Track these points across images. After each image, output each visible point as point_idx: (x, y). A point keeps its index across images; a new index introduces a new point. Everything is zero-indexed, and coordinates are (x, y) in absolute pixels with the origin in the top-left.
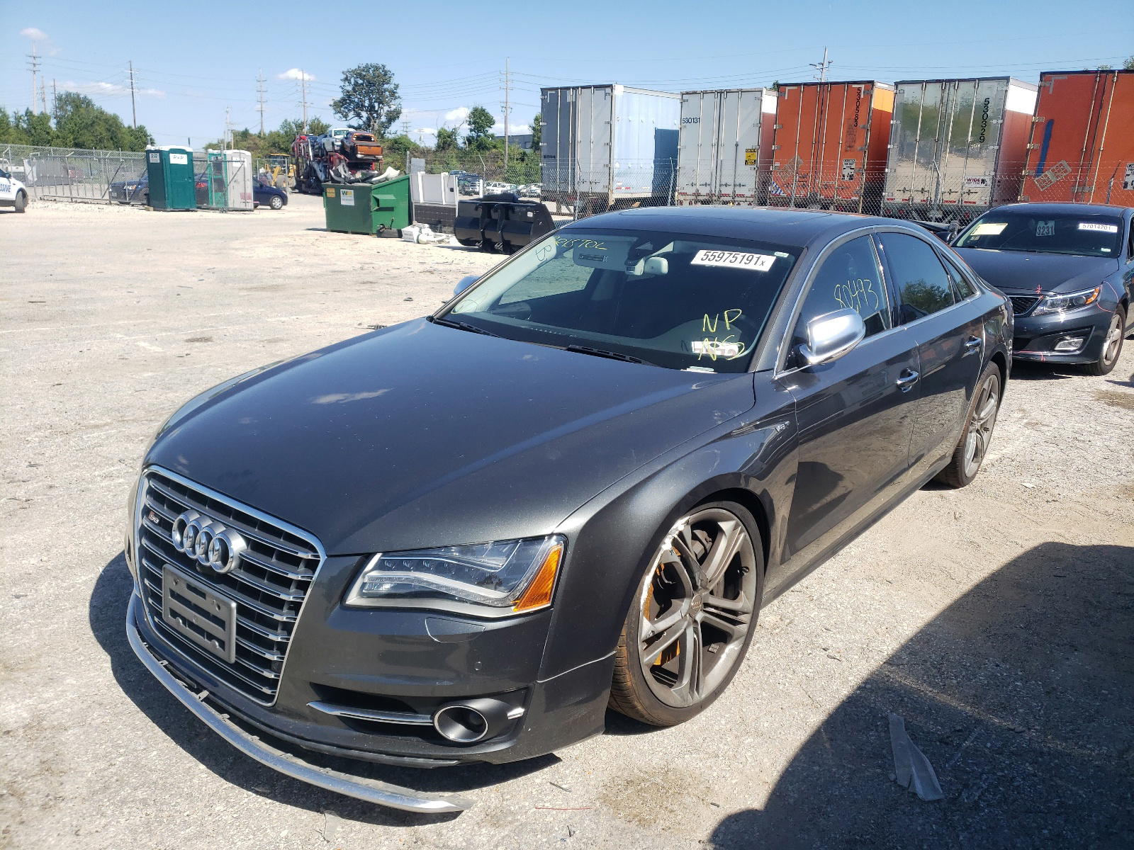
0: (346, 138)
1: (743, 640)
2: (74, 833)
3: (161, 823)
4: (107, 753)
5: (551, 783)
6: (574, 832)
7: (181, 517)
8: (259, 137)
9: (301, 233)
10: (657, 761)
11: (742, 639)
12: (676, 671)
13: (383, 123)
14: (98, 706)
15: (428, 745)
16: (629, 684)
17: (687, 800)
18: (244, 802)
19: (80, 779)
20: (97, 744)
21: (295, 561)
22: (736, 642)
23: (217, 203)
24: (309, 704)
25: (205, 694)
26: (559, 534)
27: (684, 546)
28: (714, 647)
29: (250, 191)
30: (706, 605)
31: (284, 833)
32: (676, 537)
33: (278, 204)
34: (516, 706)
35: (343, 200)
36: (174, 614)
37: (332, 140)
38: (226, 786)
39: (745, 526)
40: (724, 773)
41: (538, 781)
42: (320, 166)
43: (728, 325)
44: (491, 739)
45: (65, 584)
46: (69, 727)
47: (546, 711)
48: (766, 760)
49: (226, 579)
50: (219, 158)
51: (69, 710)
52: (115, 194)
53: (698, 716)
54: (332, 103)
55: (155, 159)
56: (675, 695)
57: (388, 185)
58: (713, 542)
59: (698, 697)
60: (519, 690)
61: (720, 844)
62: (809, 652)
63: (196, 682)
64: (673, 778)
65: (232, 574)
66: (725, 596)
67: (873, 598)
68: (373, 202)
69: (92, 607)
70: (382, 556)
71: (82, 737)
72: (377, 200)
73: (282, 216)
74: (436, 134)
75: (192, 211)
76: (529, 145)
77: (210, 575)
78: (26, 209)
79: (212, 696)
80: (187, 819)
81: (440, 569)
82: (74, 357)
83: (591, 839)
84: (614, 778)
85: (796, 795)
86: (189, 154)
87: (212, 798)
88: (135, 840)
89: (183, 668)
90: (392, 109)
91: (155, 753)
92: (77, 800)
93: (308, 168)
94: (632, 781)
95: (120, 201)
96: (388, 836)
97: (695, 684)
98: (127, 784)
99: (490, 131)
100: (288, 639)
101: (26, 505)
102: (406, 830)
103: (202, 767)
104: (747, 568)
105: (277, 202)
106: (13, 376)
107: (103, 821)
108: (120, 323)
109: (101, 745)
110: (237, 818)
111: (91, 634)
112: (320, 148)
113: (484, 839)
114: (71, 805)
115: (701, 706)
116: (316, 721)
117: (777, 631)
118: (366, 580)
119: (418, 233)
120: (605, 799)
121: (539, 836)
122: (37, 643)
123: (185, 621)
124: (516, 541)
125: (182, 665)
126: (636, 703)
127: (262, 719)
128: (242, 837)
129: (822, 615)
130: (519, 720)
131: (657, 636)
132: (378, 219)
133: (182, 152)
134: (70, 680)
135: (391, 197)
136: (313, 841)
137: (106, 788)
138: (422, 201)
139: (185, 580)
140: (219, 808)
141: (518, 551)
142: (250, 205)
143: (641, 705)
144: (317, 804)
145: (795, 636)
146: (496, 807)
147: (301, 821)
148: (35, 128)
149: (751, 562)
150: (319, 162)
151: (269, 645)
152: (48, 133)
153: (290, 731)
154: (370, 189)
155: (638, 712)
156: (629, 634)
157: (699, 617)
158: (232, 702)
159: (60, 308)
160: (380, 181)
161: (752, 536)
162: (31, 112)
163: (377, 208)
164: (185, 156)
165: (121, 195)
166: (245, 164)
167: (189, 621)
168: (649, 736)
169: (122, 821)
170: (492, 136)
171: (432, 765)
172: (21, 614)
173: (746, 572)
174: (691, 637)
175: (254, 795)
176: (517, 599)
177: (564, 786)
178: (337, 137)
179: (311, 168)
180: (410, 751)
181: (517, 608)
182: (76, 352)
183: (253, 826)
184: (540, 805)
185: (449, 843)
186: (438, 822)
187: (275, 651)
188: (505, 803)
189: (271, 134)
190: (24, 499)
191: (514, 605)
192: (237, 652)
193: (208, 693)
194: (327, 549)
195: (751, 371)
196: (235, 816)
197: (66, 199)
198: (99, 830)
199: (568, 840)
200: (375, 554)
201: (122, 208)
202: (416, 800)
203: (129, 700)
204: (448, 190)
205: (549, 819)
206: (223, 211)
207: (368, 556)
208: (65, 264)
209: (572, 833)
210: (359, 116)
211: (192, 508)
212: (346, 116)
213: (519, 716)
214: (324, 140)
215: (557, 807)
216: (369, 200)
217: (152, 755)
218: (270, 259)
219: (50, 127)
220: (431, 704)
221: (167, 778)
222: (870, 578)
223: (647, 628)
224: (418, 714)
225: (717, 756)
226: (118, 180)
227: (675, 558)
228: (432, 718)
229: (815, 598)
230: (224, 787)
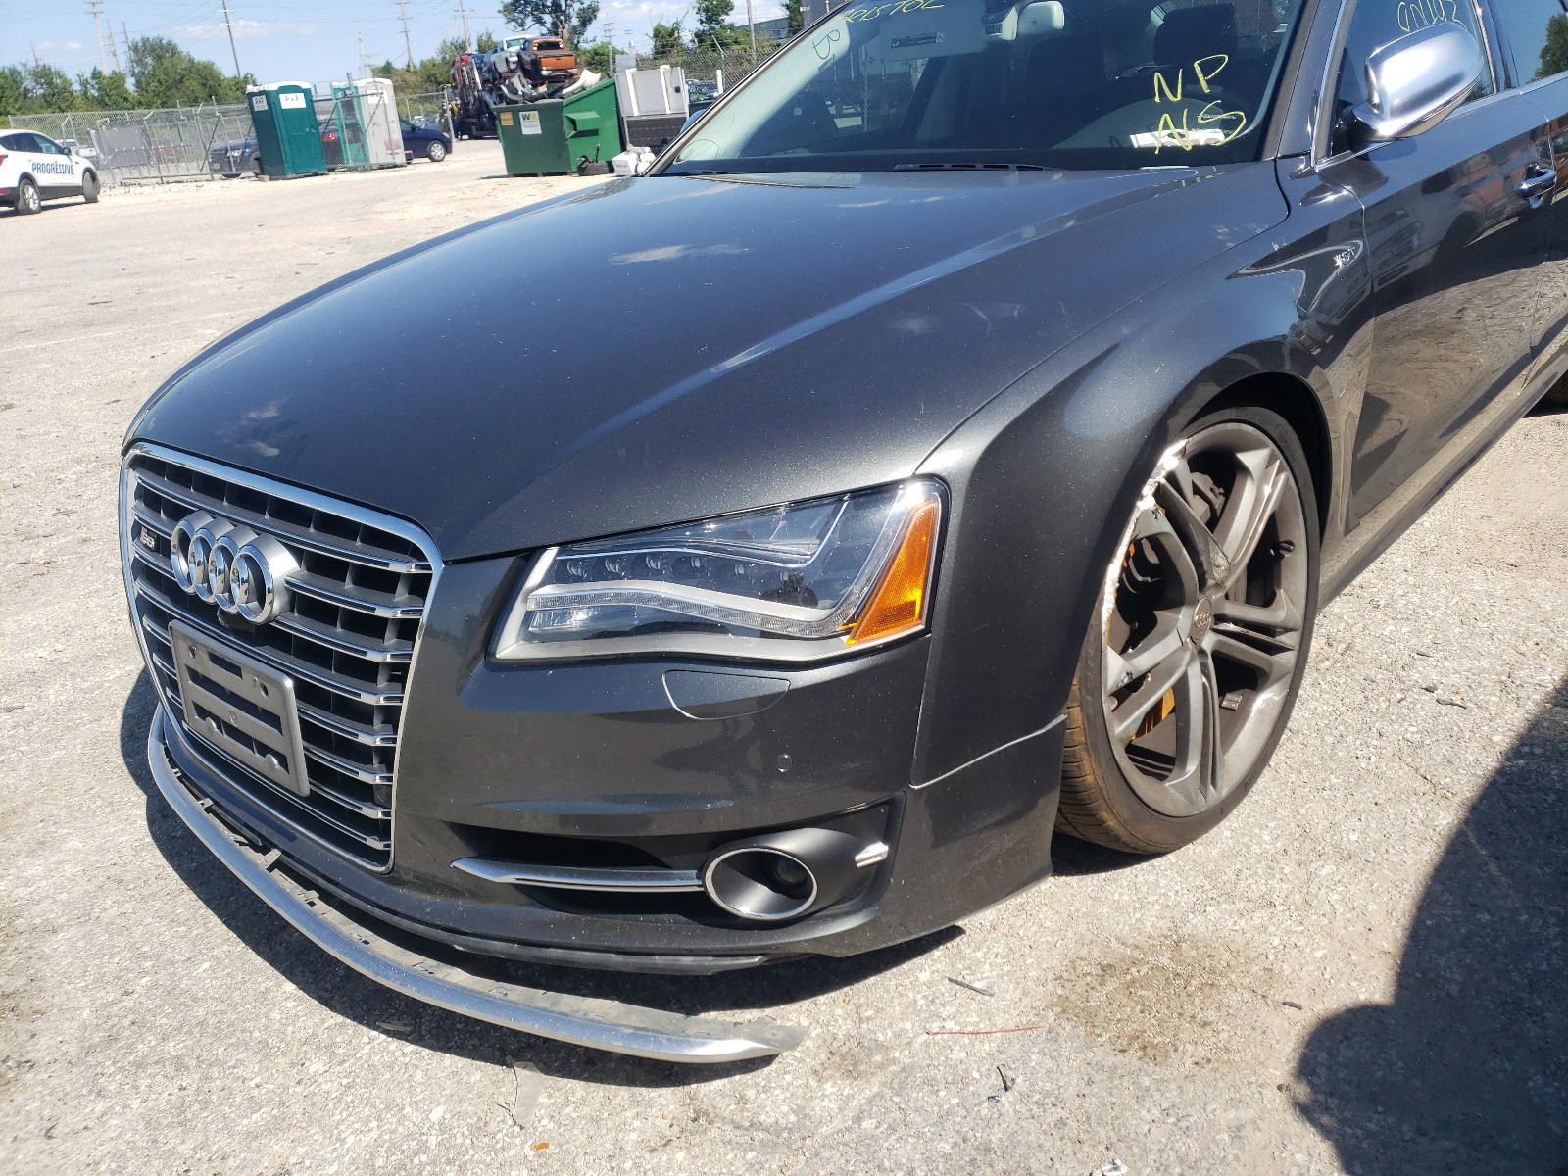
0: (524, 49)
1: (1289, 681)
2: (43, 1132)
3: (205, 1104)
4: (121, 970)
5: (950, 980)
6: (1013, 1080)
7: (181, 525)
8: (408, 71)
9: (471, 184)
10: (1152, 921)
11: (1287, 680)
12: (1168, 749)
13: (574, 28)
14: (115, 886)
15: (699, 928)
16: (1090, 779)
17: (1232, 998)
18: (364, 1051)
19: (67, 1024)
20: (105, 955)
21: (386, 582)
22: (1276, 687)
23: (354, 160)
24: (455, 864)
25: (274, 855)
26: (931, 477)
27: (1181, 499)
28: (1233, 700)
29: (397, 136)
30: (1220, 618)
31: (436, 1115)
32: (1163, 481)
33: (439, 153)
34: (872, 841)
35: (526, 127)
36: (203, 713)
37: (504, 55)
38: (332, 1022)
39: (1287, 460)
40: (1293, 939)
41: (924, 977)
42: (494, 95)
43: (1204, 84)
44: (825, 908)
45: (87, 685)
46: (61, 927)
47: (934, 846)
48: (1372, 907)
49: (269, 635)
50: (348, 92)
51: (64, 896)
52: (217, 166)
53: (1216, 829)
54: (501, 8)
55: (260, 105)
56: (1172, 794)
57: (586, 96)
58: (1227, 494)
59: (1217, 794)
60: (872, 807)
61: (1325, 1093)
62: (1400, 696)
63: (260, 836)
64: (1193, 953)
65: (278, 622)
66: (1249, 600)
67: (1490, 595)
68: (567, 125)
69: (126, 716)
70: (558, 554)
71: (79, 944)
72: (573, 121)
73: (446, 168)
74: (651, 35)
75: (322, 175)
76: (784, 33)
77: (240, 628)
78: (99, 198)
79: (286, 858)
80: (255, 1092)
81: (681, 570)
82: (142, 365)
83: (1048, 1094)
84: (1073, 962)
85: (1458, 977)
86: (306, 93)
87: (304, 1048)
88: (155, 1141)
89: (236, 811)
90: (585, 6)
91: (206, 965)
92: (57, 1066)
93: (478, 103)
94: (1111, 966)
95: (224, 173)
96: (638, 1110)
97: (1209, 771)
98: (150, 1029)
99: (728, 19)
100: (394, 741)
101: (44, 570)
102: (674, 1094)
103: (290, 987)
104: (1291, 543)
105: (437, 150)
106: (53, 397)
107: (100, 1107)
108: (211, 316)
109: (113, 956)
110: (349, 1087)
111: (120, 761)
112: (489, 70)
113: (832, 1106)
114: (45, 1076)
115: (1222, 810)
116: (474, 895)
117: (1327, 664)
118: (532, 606)
119: (635, 162)
120: (1063, 1007)
121: (942, 1094)
122: (26, 784)
123: (222, 724)
124: (838, 497)
125: (234, 803)
126: (1105, 815)
127: (374, 898)
128: (357, 1126)
129: (1405, 630)
130: (880, 869)
131: (1133, 686)
132: (578, 149)
133: (295, 89)
134: (74, 843)
135: (593, 115)
136: (492, 1126)
137: (112, 1039)
138: (636, 113)
139: (205, 646)
140: (315, 1067)
141: (845, 522)
142: (401, 158)
143: (1114, 819)
144: (501, 1049)
145: (1365, 672)
146: (849, 1036)
147: (470, 1087)
148: (108, 95)
149: (1297, 533)
150: (490, 91)
151: (363, 755)
152: (126, 99)
153: (428, 918)
154: (560, 107)
155: (1108, 832)
156: (1084, 680)
157: (1209, 642)
158: (320, 869)
159: (131, 307)
160: (573, 93)
161: (1299, 480)
162: (100, 73)
163: (574, 132)
164: (301, 96)
165: (225, 165)
166: (385, 96)
167: (225, 723)
168: (1127, 873)
169: (135, 1104)
170: (731, 27)
171: (712, 967)
172: (10, 737)
173: (1289, 550)
174: (1196, 682)
175: (383, 1036)
176: (852, 621)
177: (978, 985)
178: (511, 49)
179: (481, 100)
180: (663, 944)
181: (853, 638)
182: (146, 359)
183: (378, 1102)
184: (935, 1027)
185: (763, 1118)
186: (735, 1075)
187: (376, 765)
188: (864, 1026)
189: (423, 64)
190: (42, 562)
191: (847, 632)
192: (311, 774)
193: (280, 853)
194: (442, 547)
195: (1268, 157)
196: (345, 1081)
197: (154, 180)
198: (91, 1124)
199: (1003, 1099)
200: (544, 548)
201: (228, 183)
202: (685, 1039)
203: (170, 870)
204: (672, 91)
205: (958, 1054)
206: (365, 170)
207: (530, 555)
208: (144, 254)
209: (1009, 1084)
210: (540, 21)
211: (201, 508)
212: (522, 25)
213: (879, 859)
214: (494, 58)
215: (970, 1029)
216: (562, 123)
217: (201, 970)
218: (429, 218)
219: (127, 91)
220: (698, 848)
221: (225, 1012)
222: (1473, 563)
223: (1116, 668)
224: (670, 868)
225: (1272, 904)
226: (218, 144)
227: (1164, 526)
228: (701, 876)
229: (1382, 602)
230: (326, 1025)
